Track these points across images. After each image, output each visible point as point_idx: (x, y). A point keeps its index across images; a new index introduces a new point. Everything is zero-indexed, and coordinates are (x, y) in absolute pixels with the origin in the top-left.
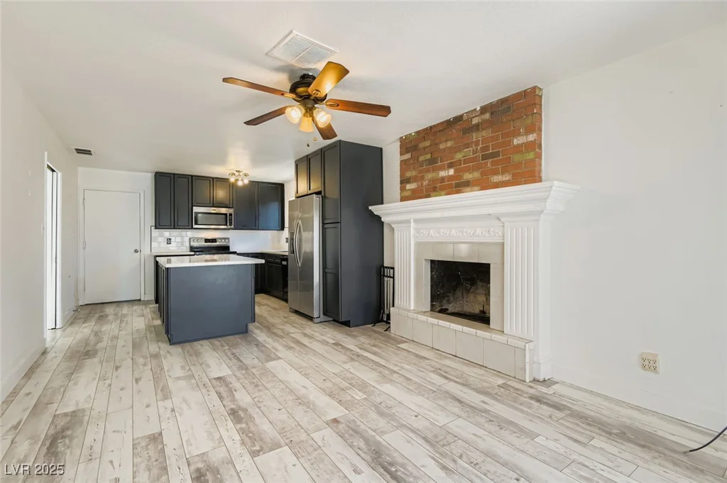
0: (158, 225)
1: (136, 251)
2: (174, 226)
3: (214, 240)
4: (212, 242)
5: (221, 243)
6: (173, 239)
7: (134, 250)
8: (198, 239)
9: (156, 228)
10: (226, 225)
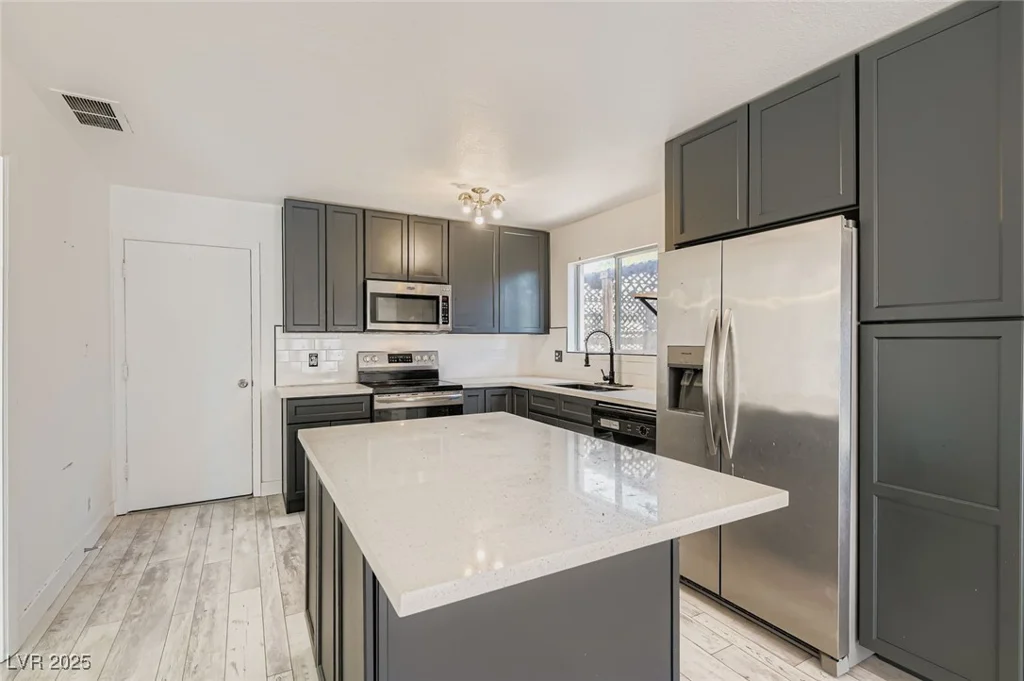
0: (292, 323)
1: (243, 384)
2: (326, 325)
3: (407, 358)
4: (404, 361)
5: (421, 364)
6: (322, 356)
7: (237, 382)
8: (373, 354)
9: (286, 330)
10: (437, 323)
